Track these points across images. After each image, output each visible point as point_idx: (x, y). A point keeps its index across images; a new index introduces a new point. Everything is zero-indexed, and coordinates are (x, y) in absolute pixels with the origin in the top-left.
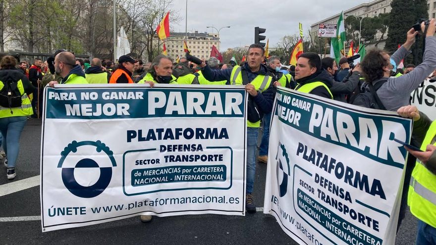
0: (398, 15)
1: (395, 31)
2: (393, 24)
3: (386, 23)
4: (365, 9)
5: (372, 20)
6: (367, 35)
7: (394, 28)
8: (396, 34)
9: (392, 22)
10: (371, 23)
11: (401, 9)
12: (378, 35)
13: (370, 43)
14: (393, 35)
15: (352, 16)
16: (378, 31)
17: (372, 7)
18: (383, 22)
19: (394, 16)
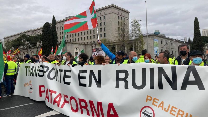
0: (45, 36)
1: (45, 42)
2: (43, 40)
3: (41, 39)
4: (31, 32)
5: (34, 37)
6: (33, 44)
7: (44, 41)
8: (45, 44)
9: (43, 38)
10: (34, 38)
11: (46, 33)
12: (38, 44)
13: (34, 48)
14: (44, 44)
15: (25, 34)
16: (38, 42)
17: (35, 31)
18: (39, 38)
19: (44, 36)
